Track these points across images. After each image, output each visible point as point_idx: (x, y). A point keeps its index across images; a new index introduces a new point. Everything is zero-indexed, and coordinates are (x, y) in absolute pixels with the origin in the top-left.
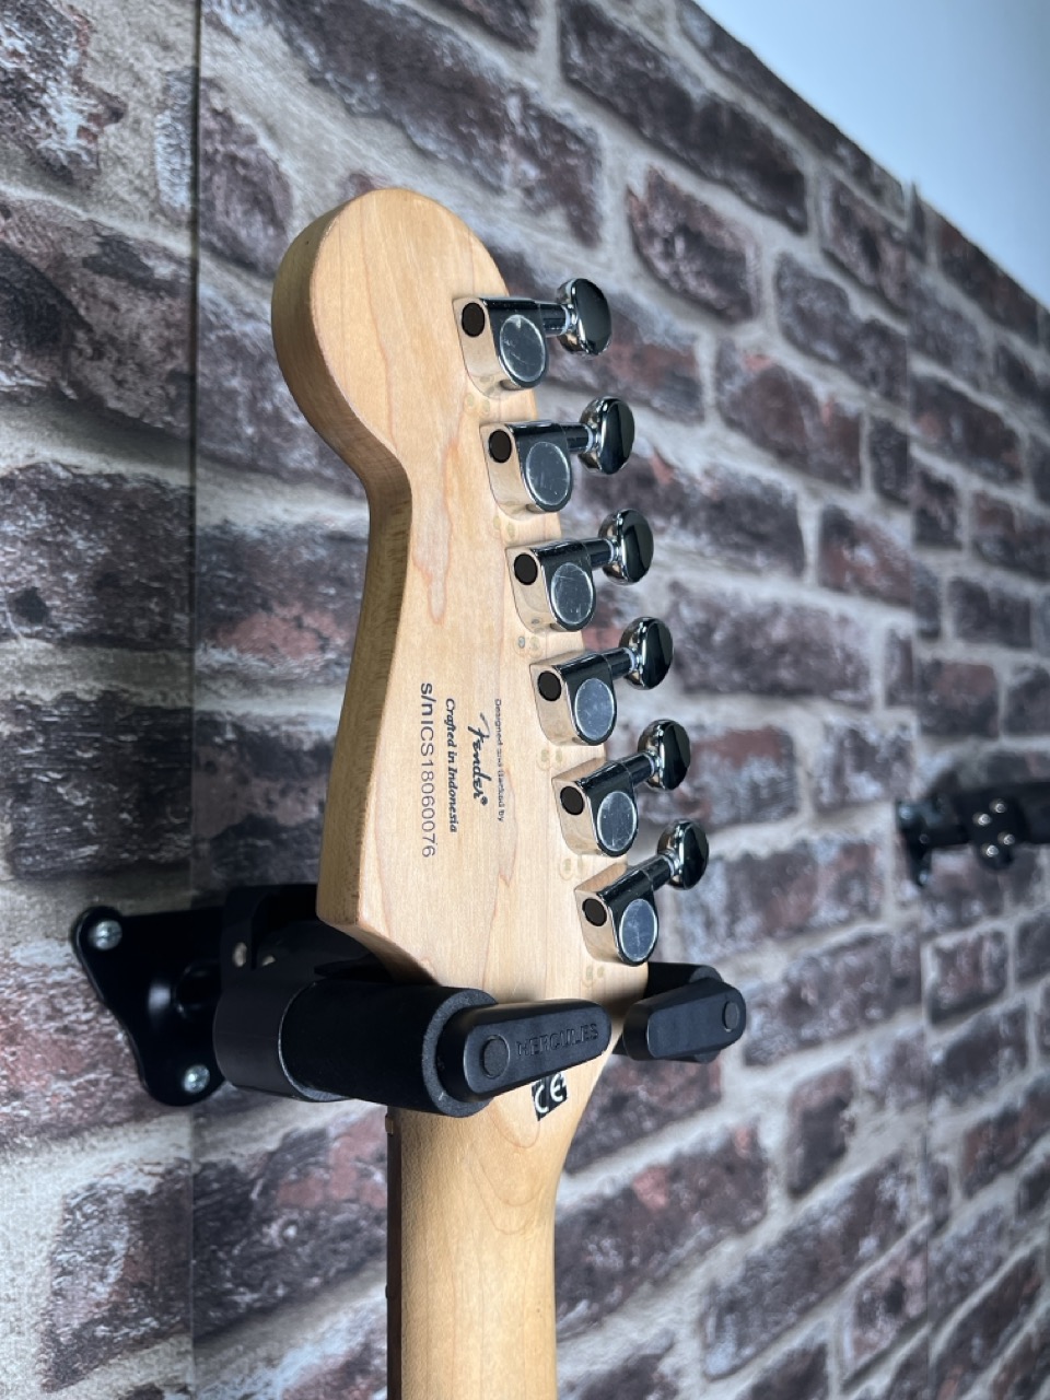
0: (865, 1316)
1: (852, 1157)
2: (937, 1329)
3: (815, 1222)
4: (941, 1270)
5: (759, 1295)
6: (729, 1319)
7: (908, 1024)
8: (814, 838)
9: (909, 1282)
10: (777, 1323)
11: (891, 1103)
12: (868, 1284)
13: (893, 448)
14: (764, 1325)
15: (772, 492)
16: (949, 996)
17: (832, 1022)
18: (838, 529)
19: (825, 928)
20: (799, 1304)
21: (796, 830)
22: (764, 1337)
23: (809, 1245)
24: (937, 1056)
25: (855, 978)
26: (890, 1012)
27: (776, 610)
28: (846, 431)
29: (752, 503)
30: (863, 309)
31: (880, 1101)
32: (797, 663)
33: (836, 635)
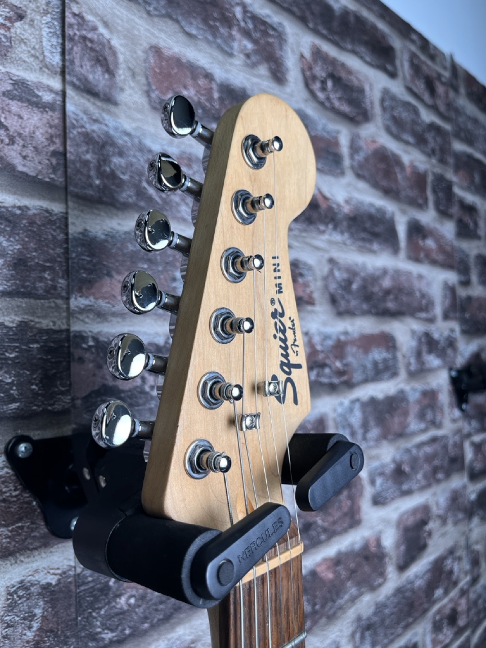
0: (437, 627)
1: (430, 549)
2: (473, 632)
3: (412, 583)
4: (475, 602)
5: (383, 621)
6: (367, 633)
7: (458, 481)
8: (407, 388)
9: (460, 609)
10: (392, 634)
11: (450, 521)
12: (439, 611)
13: (444, 189)
14: (386, 635)
15: (381, 211)
16: (478, 466)
17: (418, 481)
18: (416, 230)
19: (413, 434)
20: (403, 624)
21: (397, 384)
22: (386, 641)
23: (408, 594)
24: (473, 497)
25: (429, 459)
26: (448, 475)
27: (385, 272)
28: (419, 180)
29: (371, 217)
30: (427, 117)
31: (444, 520)
32: (396, 299)
33: (417, 284)
